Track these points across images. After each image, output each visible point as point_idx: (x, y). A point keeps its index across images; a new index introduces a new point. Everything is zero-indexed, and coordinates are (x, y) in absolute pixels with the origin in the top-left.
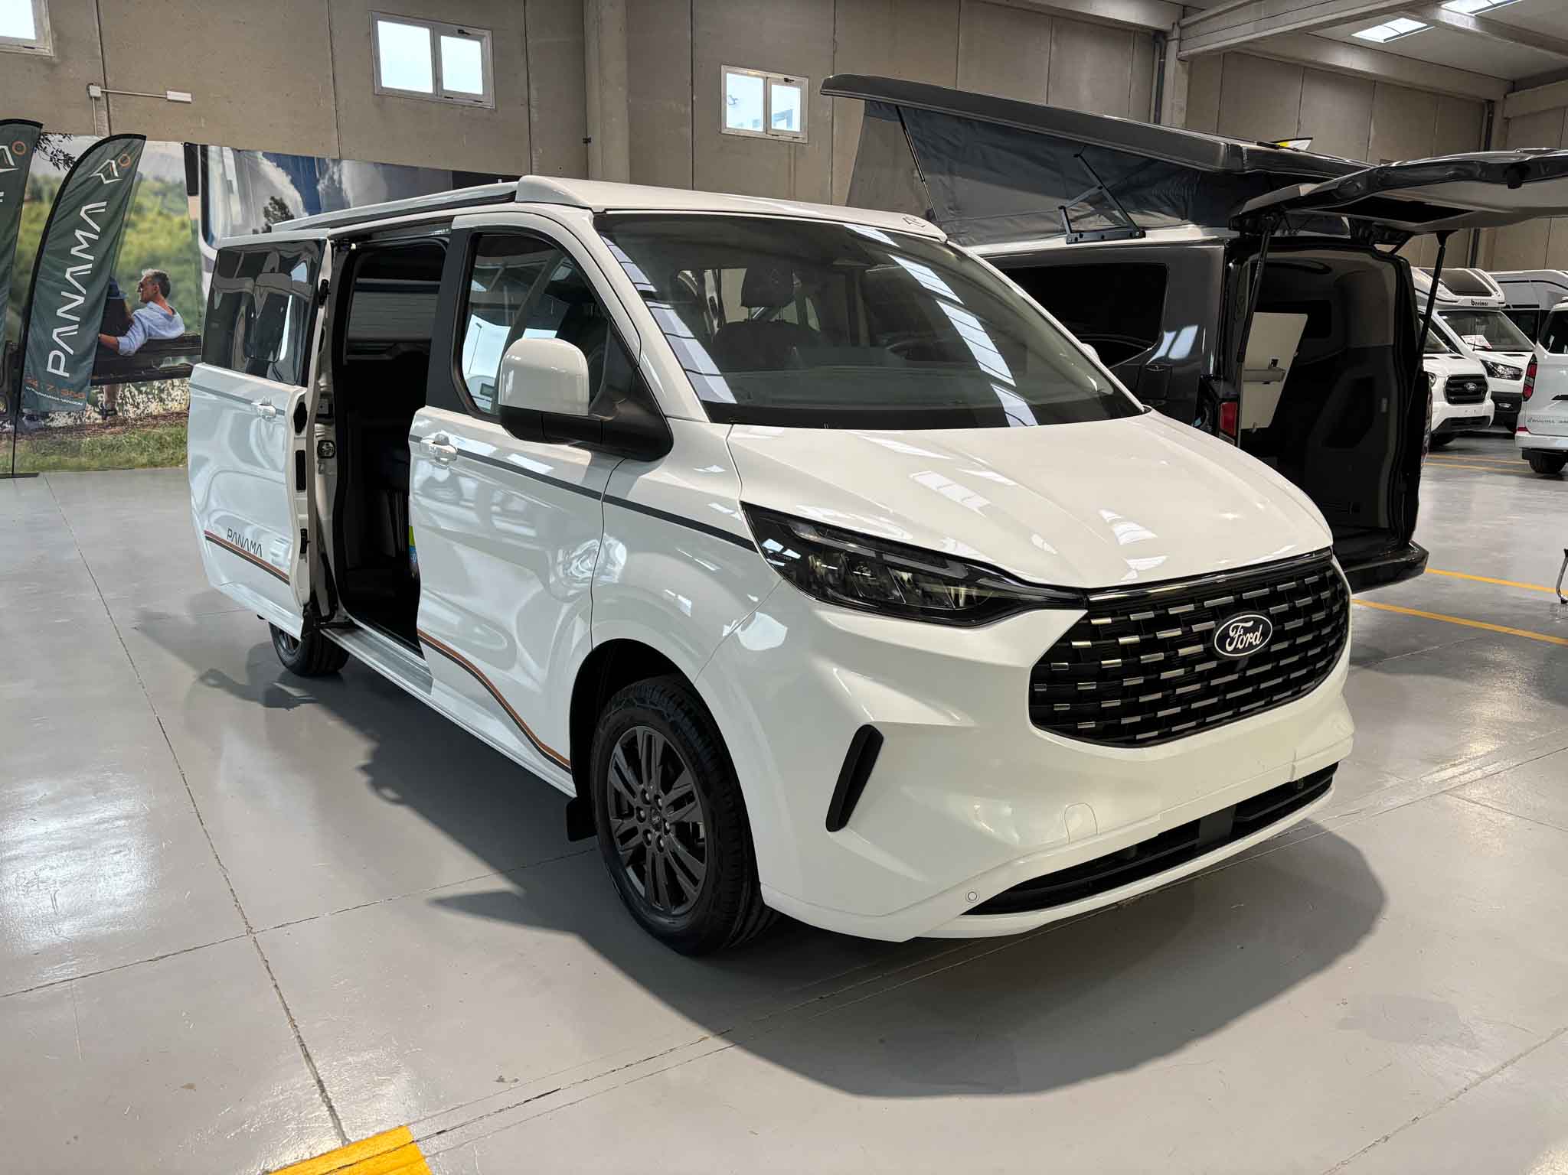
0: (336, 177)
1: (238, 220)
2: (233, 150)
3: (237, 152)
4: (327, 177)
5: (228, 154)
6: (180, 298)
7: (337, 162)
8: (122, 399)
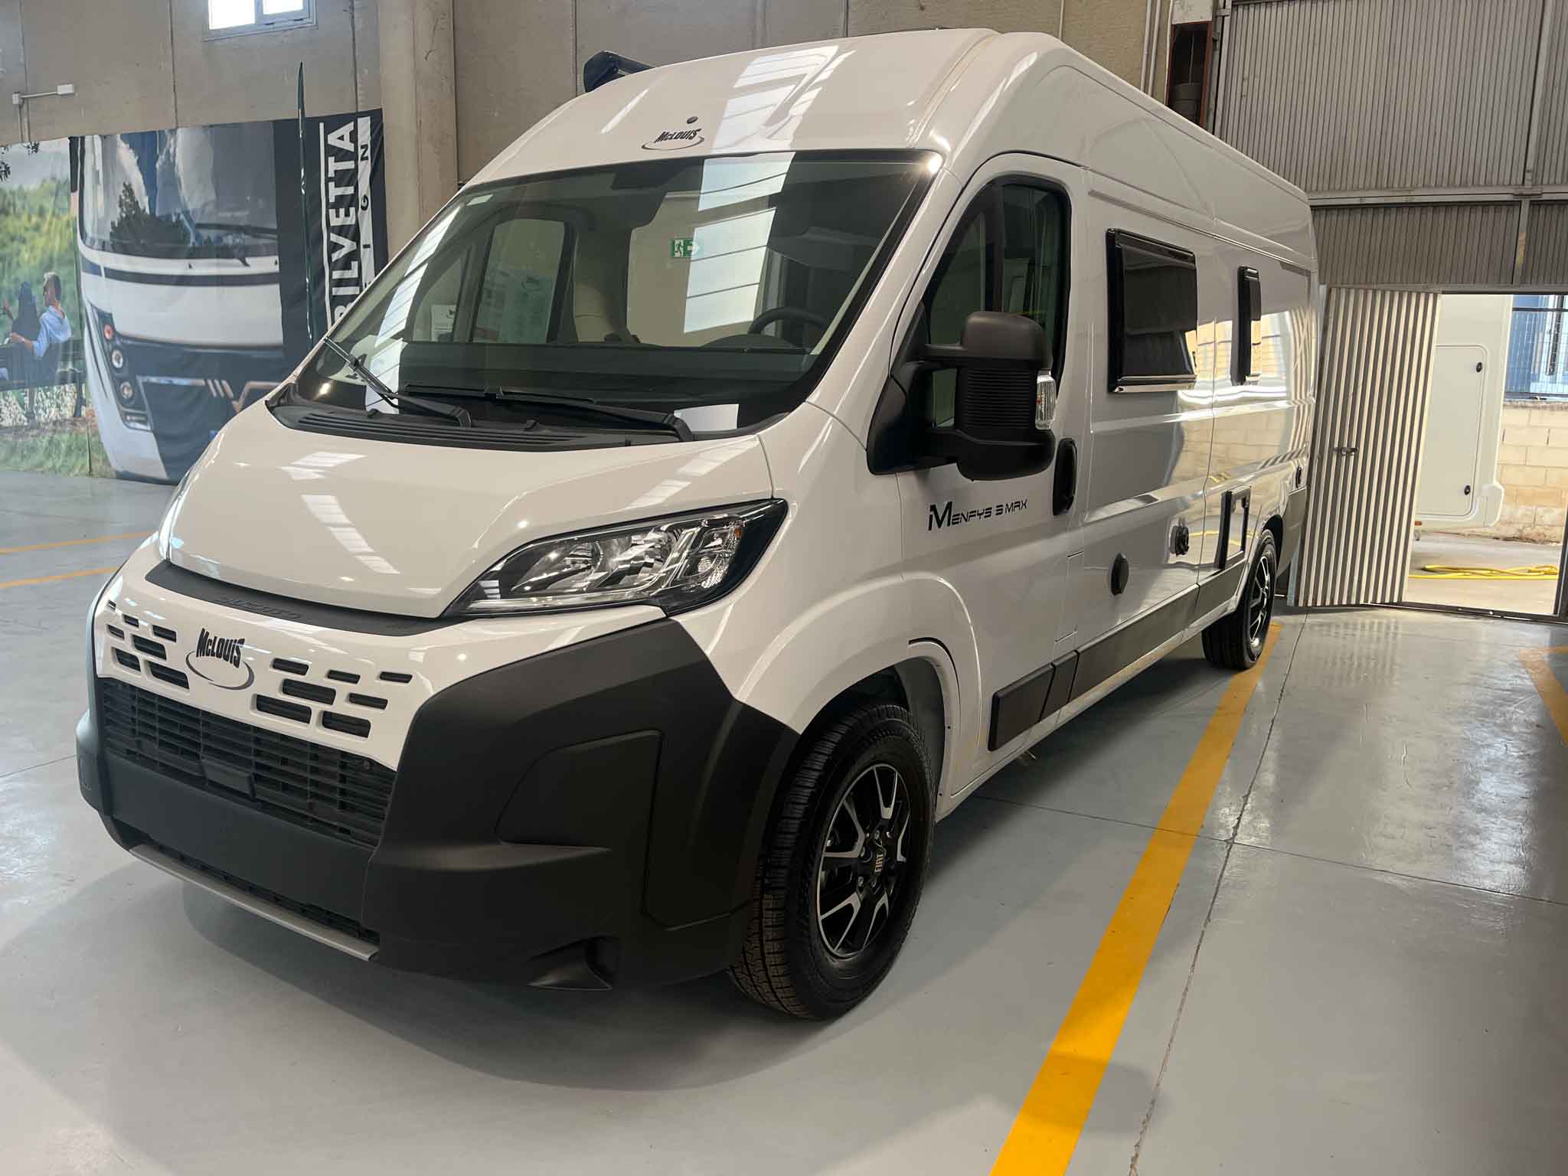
0: (171, 150)
1: (102, 214)
2: (100, 135)
3: (104, 138)
4: (165, 151)
5: (98, 141)
6: (67, 300)
7: (173, 132)
8: (37, 403)
